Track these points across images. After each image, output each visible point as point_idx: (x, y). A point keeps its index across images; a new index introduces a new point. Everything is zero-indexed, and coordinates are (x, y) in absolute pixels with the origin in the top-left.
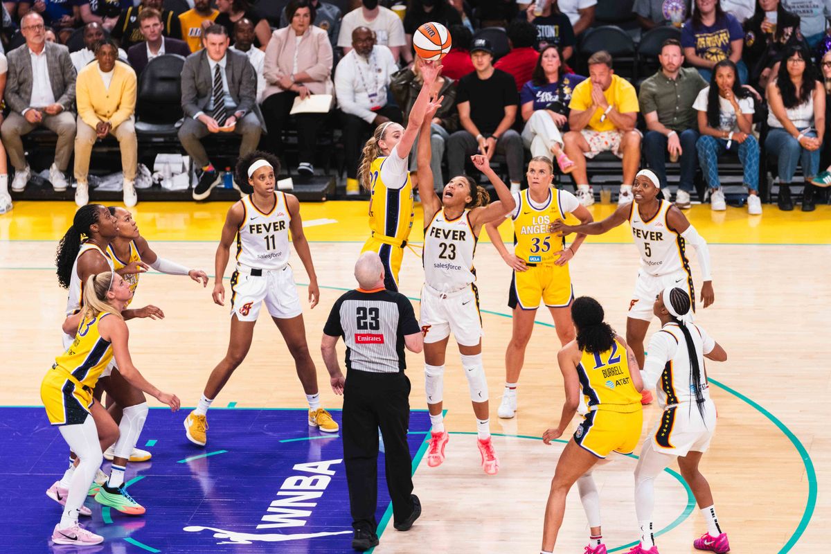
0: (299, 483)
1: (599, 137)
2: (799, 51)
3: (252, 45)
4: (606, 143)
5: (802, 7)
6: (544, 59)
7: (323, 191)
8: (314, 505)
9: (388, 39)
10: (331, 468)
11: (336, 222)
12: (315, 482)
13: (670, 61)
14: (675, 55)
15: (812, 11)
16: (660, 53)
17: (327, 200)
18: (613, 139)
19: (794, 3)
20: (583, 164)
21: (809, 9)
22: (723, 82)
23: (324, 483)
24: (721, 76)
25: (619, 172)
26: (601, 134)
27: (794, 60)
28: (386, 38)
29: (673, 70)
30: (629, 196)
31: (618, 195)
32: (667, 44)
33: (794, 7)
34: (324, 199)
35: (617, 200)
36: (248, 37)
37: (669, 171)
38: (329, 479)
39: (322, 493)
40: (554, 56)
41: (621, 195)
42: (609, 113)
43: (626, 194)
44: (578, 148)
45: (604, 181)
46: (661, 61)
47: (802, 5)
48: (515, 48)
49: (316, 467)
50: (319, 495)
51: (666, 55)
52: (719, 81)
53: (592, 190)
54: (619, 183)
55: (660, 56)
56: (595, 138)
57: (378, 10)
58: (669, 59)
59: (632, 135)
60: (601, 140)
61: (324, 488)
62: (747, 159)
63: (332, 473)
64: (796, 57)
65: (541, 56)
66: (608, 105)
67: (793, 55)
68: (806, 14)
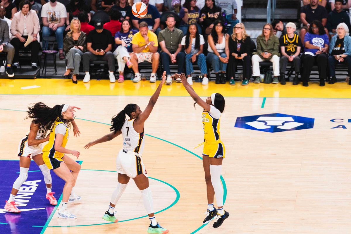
0: (24, 189)
1: (143, 55)
2: (220, 23)
3: (5, 17)
4: (146, 57)
5: (224, 4)
6: (123, 25)
7: (35, 75)
8: (30, 198)
9: (60, 15)
10: (37, 183)
11: (40, 87)
12: (30, 189)
13: (171, 23)
14: (172, 21)
15: (228, 6)
16: (166, 20)
17: (36, 78)
18: (148, 56)
19: (221, 2)
20: (137, 66)
21: (227, 5)
22: (192, 31)
23: (34, 189)
24: (191, 29)
25: (151, 68)
26: (144, 54)
27: (218, 26)
28: (59, 15)
29: (171, 27)
30: (154, 77)
31: (150, 77)
32: (169, 17)
33: (221, 4)
34: (35, 78)
35: (150, 79)
36: (2, 14)
37: (170, 68)
38: (36, 188)
39: (33, 193)
40: (127, 24)
41: (151, 77)
42: (149, 45)
43: (153, 77)
44: (135, 59)
45: (145, 71)
46: (167, 24)
47: (224, 3)
48: (112, 19)
49: (31, 183)
50: (32, 194)
51: (169, 21)
52: (190, 31)
53: (140, 75)
54: (151, 72)
55: (166, 22)
56: (142, 55)
57: (56, 3)
58: (170, 22)
59: (156, 54)
60: (144, 57)
61: (34, 191)
62: (202, 63)
63: (38, 185)
64: (219, 24)
65: (122, 24)
66: (149, 42)
67: (218, 24)
68: (225, 7)
